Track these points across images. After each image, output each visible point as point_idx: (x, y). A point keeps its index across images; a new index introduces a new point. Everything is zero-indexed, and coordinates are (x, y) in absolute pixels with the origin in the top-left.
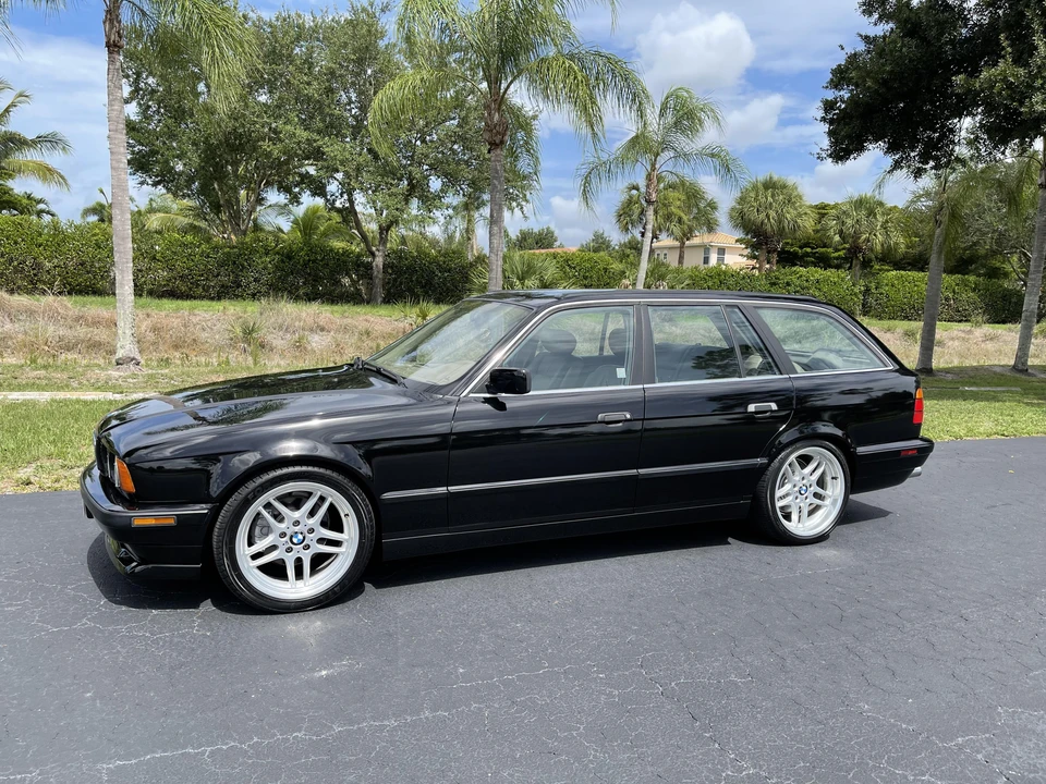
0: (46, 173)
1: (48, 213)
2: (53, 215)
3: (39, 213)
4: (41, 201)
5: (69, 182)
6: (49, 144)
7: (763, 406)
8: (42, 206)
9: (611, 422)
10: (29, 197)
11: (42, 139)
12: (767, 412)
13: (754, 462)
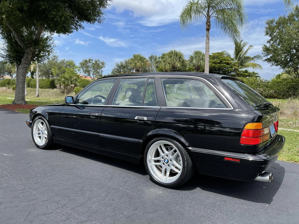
0: (254, 66)
1: (258, 77)
2: (259, 77)
3: (256, 77)
4: (257, 74)
5: (262, 67)
6: (257, 58)
7: (141, 118)
8: (257, 75)
9: (92, 116)
10: (254, 73)
11: (255, 57)
12: (143, 120)
13: (137, 140)
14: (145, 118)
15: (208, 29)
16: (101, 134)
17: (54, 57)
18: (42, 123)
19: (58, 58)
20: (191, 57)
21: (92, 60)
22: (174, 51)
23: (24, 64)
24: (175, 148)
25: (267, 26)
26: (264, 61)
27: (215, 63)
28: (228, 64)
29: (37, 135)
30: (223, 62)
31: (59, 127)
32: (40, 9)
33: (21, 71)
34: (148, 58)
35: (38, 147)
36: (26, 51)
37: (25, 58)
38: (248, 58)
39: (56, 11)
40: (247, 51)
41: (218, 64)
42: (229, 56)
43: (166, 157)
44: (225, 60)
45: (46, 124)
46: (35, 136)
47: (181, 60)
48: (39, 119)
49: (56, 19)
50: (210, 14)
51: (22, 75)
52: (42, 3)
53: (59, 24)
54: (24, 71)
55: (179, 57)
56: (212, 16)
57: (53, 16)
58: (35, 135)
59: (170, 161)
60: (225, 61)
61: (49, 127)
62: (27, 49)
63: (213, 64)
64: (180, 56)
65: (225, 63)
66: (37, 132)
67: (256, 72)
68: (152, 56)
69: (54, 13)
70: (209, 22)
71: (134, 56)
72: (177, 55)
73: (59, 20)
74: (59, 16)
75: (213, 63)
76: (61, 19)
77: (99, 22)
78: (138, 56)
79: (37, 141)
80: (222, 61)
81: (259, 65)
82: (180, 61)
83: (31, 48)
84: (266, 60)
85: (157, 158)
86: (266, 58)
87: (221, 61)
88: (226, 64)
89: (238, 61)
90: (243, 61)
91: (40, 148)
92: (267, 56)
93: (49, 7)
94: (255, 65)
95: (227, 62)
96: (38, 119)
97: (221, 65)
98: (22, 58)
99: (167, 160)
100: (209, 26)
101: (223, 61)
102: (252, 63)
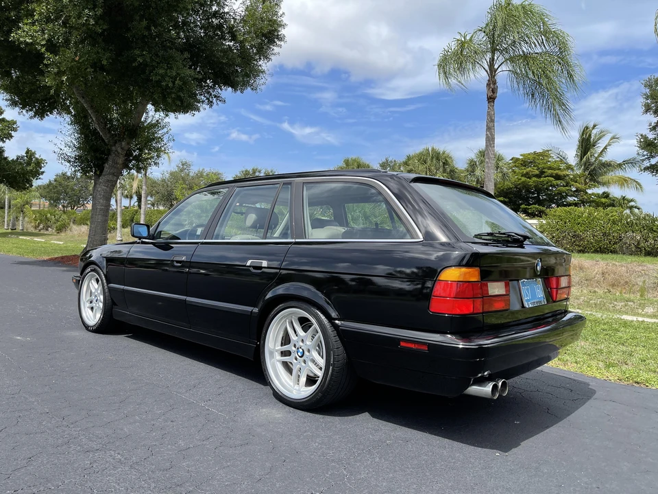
0: (624, 182)
1: (636, 207)
2: (639, 209)
3: (631, 208)
4: (632, 201)
5: (643, 186)
6: (630, 165)
7: (256, 262)
8: (632, 204)
9: (178, 262)
10: (624, 198)
11: (626, 162)
12: (261, 268)
13: (249, 309)
14: (265, 264)
15: (491, 98)
16: (189, 299)
17: (183, 165)
18: (97, 281)
19: (192, 167)
20: (472, 161)
21: (260, 172)
22: (433, 149)
23: (109, 174)
24: (315, 325)
25: (648, 90)
26: (642, 170)
27: (527, 175)
28: (558, 177)
29: (88, 305)
30: (546, 174)
31: (122, 287)
32: (134, 65)
33: (102, 188)
34: (378, 165)
35: (87, 327)
36: (113, 148)
37: (110, 162)
38: (607, 165)
39: (166, 67)
40: (605, 148)
41: (534, 179)
42: (563, 160)
43: (301, 344)
44: (550, 168)
45: (102, 280)
46: (85, 308)
47: (448, 170)
48: (92, 271)
49: (164, 84)
50: (496, 67)
51: (103, 196)
52: (137, 52)
53: (171, 93)
54: (108, 189)
55: (444, 163)
56: (499, 70)
57: (158, 77)
58: (84, 303)
59: (306, 353)
60: (550, 171)
61: (106, 287)
62: (115, 145)
63: (523, 179)
64: (446, 160)
65: (552, 177)
66: (88, 298)
67: (629, 197)
68: (387, 161)
69: (161, 71)
70: (495, 83)
71: (347, 162)
72: (438, 159)
73: (170, 85)
74: (172, 78)
75: (522, 176)
76: (174, 83)
77: (253, 89)
78: (355, 160)
79: (87, 316)
80: (544, 172)
81: (636, 182)
82: (444, 171)
83: (123, 143)
84: (646, 169)
85: (286, 348)
86: (647, 164)
87: (542, 173)
88: (553, 179)
89: (584, 170)
90: (595, 171)
91: (90, 331)
92: (649, 159)
93: (152, 60)
94: (625, 180)
95: (557, 174)
96: (89, 272)
97: (542, 179)
98: (105, 163)
99: (301, 350)
100: (494, 91)
101: (546, 170)
102: (617, 177)
